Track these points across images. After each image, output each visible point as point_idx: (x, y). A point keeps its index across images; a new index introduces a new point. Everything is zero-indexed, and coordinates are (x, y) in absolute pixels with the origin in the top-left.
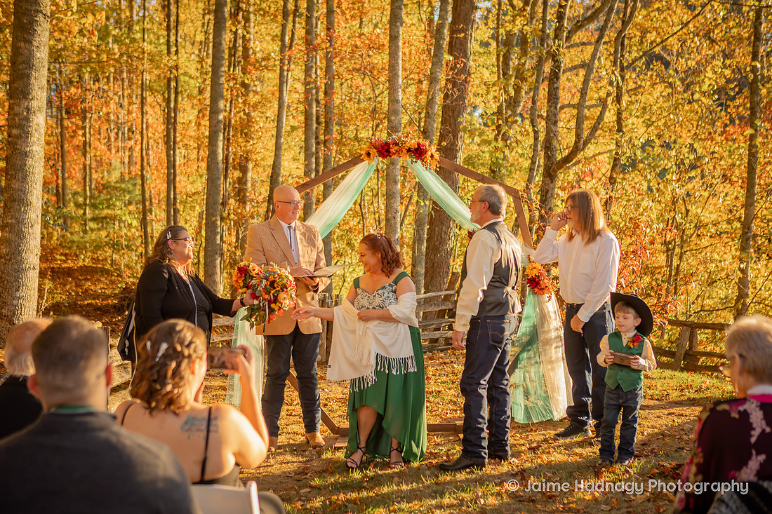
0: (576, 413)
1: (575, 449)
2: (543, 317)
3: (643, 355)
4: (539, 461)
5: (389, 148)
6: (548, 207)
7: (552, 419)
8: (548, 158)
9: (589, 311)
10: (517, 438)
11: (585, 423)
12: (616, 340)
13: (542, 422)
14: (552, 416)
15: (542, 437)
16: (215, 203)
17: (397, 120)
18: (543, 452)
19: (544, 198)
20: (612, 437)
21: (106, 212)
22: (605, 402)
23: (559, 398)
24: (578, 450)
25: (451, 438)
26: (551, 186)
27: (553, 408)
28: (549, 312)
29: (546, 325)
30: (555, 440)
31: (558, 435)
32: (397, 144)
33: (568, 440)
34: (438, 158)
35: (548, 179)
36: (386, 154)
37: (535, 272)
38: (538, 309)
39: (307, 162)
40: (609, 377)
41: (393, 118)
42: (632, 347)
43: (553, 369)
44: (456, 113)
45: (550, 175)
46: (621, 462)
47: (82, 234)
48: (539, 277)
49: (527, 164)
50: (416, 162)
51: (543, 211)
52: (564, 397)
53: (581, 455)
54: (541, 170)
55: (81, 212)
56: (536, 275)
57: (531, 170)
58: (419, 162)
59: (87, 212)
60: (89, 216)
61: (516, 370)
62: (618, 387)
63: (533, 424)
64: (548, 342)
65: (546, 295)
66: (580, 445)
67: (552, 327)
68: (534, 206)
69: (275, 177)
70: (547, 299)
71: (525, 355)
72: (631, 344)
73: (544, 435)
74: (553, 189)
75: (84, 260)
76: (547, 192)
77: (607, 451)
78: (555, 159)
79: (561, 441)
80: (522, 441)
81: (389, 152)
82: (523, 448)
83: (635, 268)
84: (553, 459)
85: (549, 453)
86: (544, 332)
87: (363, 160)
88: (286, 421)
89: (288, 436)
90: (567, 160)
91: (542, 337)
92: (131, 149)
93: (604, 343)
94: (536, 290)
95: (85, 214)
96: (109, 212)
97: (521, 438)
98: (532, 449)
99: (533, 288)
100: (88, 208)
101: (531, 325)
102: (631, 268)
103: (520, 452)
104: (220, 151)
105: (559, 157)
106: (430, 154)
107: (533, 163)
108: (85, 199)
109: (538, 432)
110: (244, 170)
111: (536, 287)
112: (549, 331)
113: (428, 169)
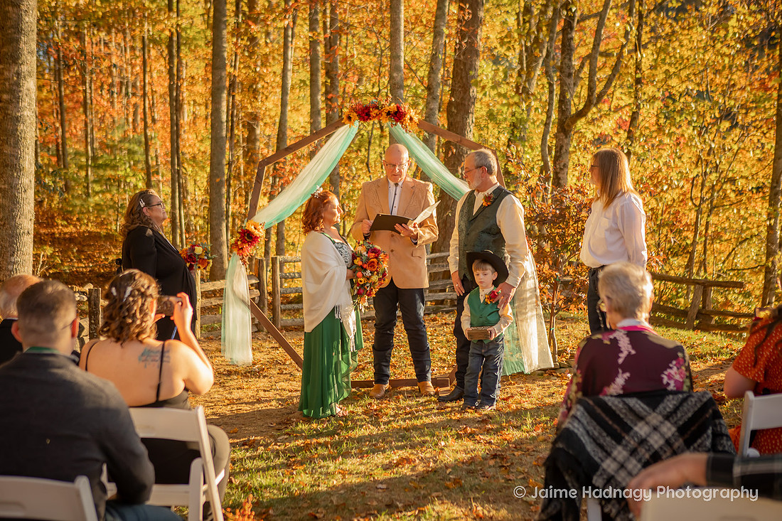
5: (369, 112)
6: (563, 163)
7: (523, 373)
14: (523, 370)
16: (220, 163)
17: (399, 77)
21: (109, 173)
26: (566, 141)
27: (525, 362)
32: (377, 108)
34: (417, 121)
36: (366, 117)
39: (312, 121)
41: (395, 75)
42: (489, 303)
44: (468, 67)
47: (84, 196)
50: (396, 125)
55: (83, 174)
58: (399, 125)
59: (89, 173)
60: (91, 178)
69: (281, 136)
72: (489, 301)
73: (521, 388)
75: (87, 225)
76: (561, 148)
81: (370, 115)
87: (344, 124)
88: (276, 379)
89: (276, 392)
90: (580, 114)
92: (135, 106)
95: (87, 175)
96: (113, 173)
100: (90, 169)
104: (224, 108)
106: (409, 117)
108: (87, 160)
109: (516, 385)
110: (251, 129)
112: (525, 291)
113: (408, 131)
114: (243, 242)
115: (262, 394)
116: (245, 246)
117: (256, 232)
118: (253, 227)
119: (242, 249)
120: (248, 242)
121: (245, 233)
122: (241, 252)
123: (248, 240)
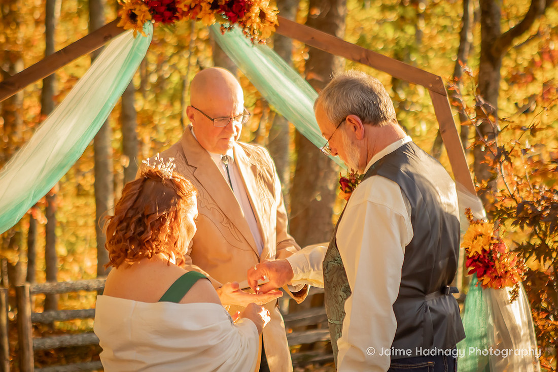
8: (488, 29)
34: (275, 19)
36: (168, 15)
38: (490, 320)
48: (490, 252)
50: (231, 29)
56: (484, 251)
58: (237, 28)
65: (508, 289)
70: (509, 297)
76: (488, 85)
78: (499, 32)
87: (123, 30)
94: (486, 280)
99: (478, 276)
105: (505, 30)
106: (257, 10)
111: (485, 273)
113: (256, 42)
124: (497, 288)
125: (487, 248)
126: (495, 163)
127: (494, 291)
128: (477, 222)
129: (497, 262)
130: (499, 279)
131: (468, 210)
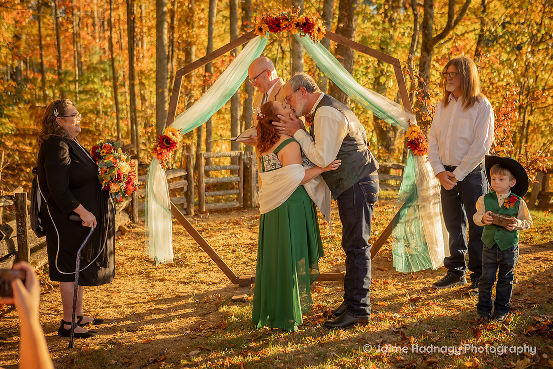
0: (453, 263)
1: (453, 301)
2: (422, 176)
3: (519, 216)
4: (419, 314)
5: (279, 22)
6: (426, 76)
7: (430, 269)
8: (426, 35)
9: (465, 171)
10: (399, 287)
11: (461, 274)
12: (492, 201)
13: (421, 272)
14: (431, 266)
15: (422, 286)
18: (423, 304)
19: (422, 68)
20: (490, 294)
21: (90, 87)
22: (482, 260)
23: (437, 249)
24: (456, 302)
25: (339, 288)
26: (428, 58)
27: (432, 258)
28: (427, 172)
29: (425, 183)
30: (434, 289)
31: (437, 285)
32: (287, 19)
33: (446, 290)
34: (324, 32)
35: (425, 53)
36: (277, 28)
37: (415, 135)
38: (417, 169)
40: (486, 237)
42: (508, 208)
43: (432, 224)
45: (427, 49)
46: (497, 318)
48: (418, 139)
49: (408, 41)
50: (304, 36)
51: (422, 79)
52: (441, 248)
53: (458, 307)
54: (420, 46)
56: (415, 138)
57: (412, 46)
58: (307, 35)
59: (77, 86)
61: (398, 225)
62: (495, 246)
63: (413, 273)
64: (426, 199)
65: (425, 156)
66: (458, 295)
67: (430, 185)
68: (414, 74)
70: (426, 160)
71: (406, 211)
72: (507, 205)
73: (424, 283)
74: (430, 61)
76: (425, 63)
77: (484, 306)
78: (432, 36)
79: (440, 291)
80: (403, 291)
81: (280, 27)
82: (405, 299)
83: (506, 129)
84: (433, 313)
85: (428, 304)
86: (422, 190)
87: (256, 35)
90: (441, 37)
91: (421, 194)
93: (480, 204)
94: (416, 151)
97: (403, 287)
98: (414, 301)
99: (412, 150)
101: (412, 183)
102: (503, 129)
103: (401, 304)
104: (166, 36)
105: (434, 36)
106: (317, 28)
107: (413, 40)
111: (416, 148)
112: (428, 189)
113: (316, 42)
114: (162, 148)
115: (181, 289)
116: (164, 151)
117: (174, 138)
118: (171, 133)
119: (161, 154)
120: (167, 147)
121: (163, 139)
122: (160, 156)
123: (167, 145)
124: (420, 156)
125: (416, 137)
126: (423, 100)
127: (419, 157)
128: (413, 126)
129: (421, 145)
130: (422, 152)
131: (409, 120)
